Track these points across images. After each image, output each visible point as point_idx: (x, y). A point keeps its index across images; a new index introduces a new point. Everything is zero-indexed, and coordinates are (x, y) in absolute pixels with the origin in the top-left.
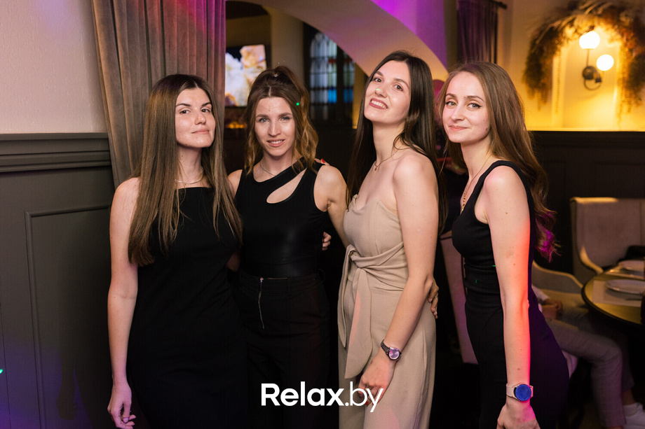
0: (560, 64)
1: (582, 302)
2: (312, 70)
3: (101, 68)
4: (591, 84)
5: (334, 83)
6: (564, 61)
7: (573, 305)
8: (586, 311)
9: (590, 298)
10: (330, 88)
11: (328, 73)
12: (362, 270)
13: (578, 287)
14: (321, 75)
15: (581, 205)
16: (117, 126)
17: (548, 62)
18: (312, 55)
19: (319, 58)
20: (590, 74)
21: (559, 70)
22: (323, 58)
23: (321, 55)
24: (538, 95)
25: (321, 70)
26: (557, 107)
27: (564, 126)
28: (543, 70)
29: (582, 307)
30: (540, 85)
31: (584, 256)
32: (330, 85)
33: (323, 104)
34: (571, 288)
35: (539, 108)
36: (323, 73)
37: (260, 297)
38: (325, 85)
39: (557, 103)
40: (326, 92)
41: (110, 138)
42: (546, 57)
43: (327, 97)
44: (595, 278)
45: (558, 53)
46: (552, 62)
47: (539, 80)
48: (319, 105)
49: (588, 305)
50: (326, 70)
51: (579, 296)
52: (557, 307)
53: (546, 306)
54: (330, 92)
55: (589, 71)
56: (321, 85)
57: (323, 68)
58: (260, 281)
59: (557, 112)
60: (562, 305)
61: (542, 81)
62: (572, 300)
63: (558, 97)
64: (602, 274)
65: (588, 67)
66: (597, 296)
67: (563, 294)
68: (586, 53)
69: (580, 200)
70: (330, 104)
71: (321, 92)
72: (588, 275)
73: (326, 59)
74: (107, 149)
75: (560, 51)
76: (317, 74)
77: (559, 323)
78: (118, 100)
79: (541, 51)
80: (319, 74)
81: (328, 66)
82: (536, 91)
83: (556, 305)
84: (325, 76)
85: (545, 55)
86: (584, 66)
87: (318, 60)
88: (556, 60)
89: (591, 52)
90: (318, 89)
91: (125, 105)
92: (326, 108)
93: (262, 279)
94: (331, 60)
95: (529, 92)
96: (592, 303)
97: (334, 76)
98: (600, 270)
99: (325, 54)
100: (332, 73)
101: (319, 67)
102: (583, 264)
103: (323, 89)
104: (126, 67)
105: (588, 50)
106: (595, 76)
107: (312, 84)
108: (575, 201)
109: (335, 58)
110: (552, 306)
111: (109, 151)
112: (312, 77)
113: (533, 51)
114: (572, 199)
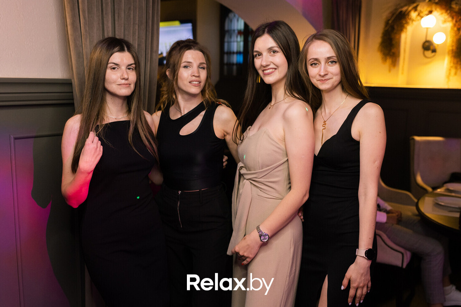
0: (406, 38)
1: (416, 212)
2: (226, 39)
3: (67, 31)
4: (429, 53)
5: (242, 49)
6: (409, 37)
7: (410, 214)
8: (419, 218)
9: (423, 209)
10: (238, 53)
11: (237, 42)
12: (248, 181)
13: (413, 201)
14: (232, 43)
15: (418, 142)
16: (78, 74)
17: (397, 37)
18: (226, 28)
19: (231, 30)
20: (428, 47)
21: (405, 43)
22: (234, 31)
23: (233, 28)
24: (389, 61)
25: (232, 40)
26: (403, 70)
27: (407, 84)
28: (394, 42)
29: (417, 215)
30: (391, 54)
31: (419, 179)
32: (239, 50)
33: (233, 64)
34: (408, 202)
35: (390, 71)
36: (234, 42)
37: (178, 205)
38: (235, 50)
39: (403, 67)
40: (235, 56)
41: (73, 83)
42: (396, 33)
43: (237, 59)
44: (427, 195)
45: (405, 30)
46: (400, 37)
47: (390, 50)
48: (230, 65)
49: (421, 215)
50: (235, 40)
51: (414, 208)
52: (398, 216)
53: (390, 215)
54: (238, 55)
55: (427, 44)
56: (232, 50)
57: (234, 38)
58: (178, 193)
59: (402, 73)
60: (401, 214)
61: (393, 51)
62: (408, 211)
63: (404, 63)
64: (431, 192)
65: (427, 41)
66: (427, 208)
67: (402, 206)
68: (425, 30)
69: (417, 138)
70: (238, 64)
71: (232, 55)
72: (421, 193)
73: (236, 32)
74: (71, 91)
75: (406, 28)
76: (229, 42)
77: (399, 227)
78: (79, 55)
79: (392, 28)
80: (231, 42)
81: (237, 37)
82: (388, 57)
83: (397, 214)
84: (235, 44)
85: (395, 31)
86: (424, 40)
87: (230, 32)
88: (403, 36)
89: (429, 30)
90: (230, 53)
91: (85, 59)
92: (235, 67)
93: (180, 192)
94: (240, 32)
95: (382, 58)
96: (423, 213)
97: (242, 44)
98: (430, 189)
99: (236, 28)
100: (240, 41)
101: (231, 37)
102: (418, 185)
103: (233, 53)
104: (86, 31)
105: (427, 28)
106: (432, 48)
107: (226, 49)
108: (413, 139)
109: (242, 31)
110: (394, 215)
111: (72, 92)
112: (226, 45)
113: (387, 28)
114: (411, 138)
